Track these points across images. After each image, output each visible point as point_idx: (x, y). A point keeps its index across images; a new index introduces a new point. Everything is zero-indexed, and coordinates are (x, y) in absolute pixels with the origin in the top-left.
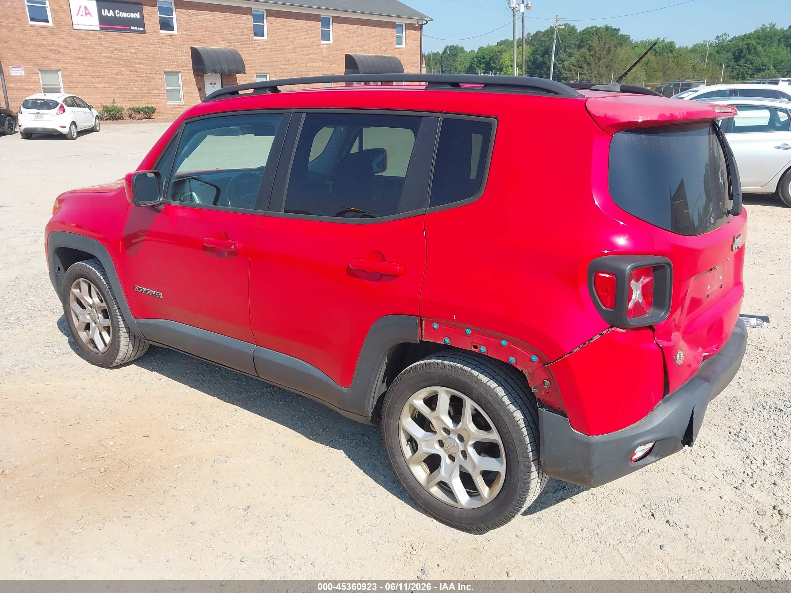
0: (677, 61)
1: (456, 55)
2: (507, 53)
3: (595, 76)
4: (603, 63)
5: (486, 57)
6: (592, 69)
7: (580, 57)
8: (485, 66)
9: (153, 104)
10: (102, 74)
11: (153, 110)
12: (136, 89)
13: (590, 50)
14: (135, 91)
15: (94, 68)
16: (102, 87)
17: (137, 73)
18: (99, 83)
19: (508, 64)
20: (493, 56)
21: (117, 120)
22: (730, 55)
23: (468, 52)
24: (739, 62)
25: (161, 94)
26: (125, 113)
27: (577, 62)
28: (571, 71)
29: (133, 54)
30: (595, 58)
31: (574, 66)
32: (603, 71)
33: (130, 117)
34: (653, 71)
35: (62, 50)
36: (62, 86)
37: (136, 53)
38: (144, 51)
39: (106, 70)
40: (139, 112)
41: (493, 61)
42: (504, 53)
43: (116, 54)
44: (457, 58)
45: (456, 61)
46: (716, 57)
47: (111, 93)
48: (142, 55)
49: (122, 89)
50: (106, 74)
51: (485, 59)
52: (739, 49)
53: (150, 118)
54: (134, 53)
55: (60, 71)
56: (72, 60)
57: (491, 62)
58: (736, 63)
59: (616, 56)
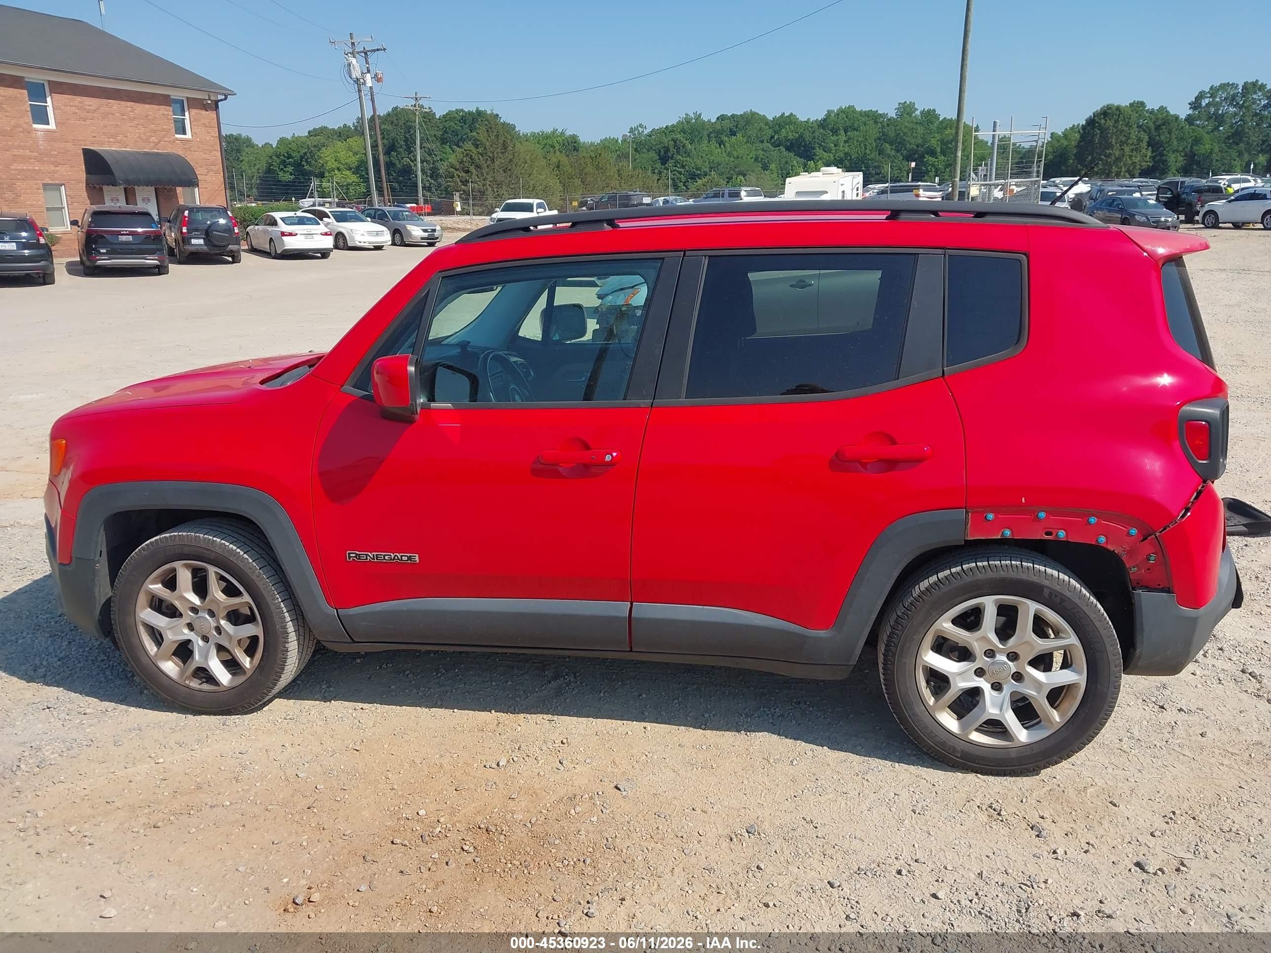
0: (597, 163)
1: (239, 151)
2: (329, 148)
3: (489, 185)
4: (498, 166)
5: (293, 155)
6: (485, 175)
7: (464, 157)
8: (293, 170)
13: (477, 147)
19: (334, 166)
20: (305, 154)
22: (653, 155)
23: (260, 146)
24: (667, 165)
27: (461, 163)
28: (453, 177)
30: (486, 158)
31: (456, 170)
32: (500, 177)
34: (569, 178)
41: (307, 162)
42: (323, 149)
44: (241, 156)
45: (242, 161)
46: (636, 157)
51: (292, 158)
52: (664, 147)
57: (303, 162)
58: (663, 167)
59: (516, 155)
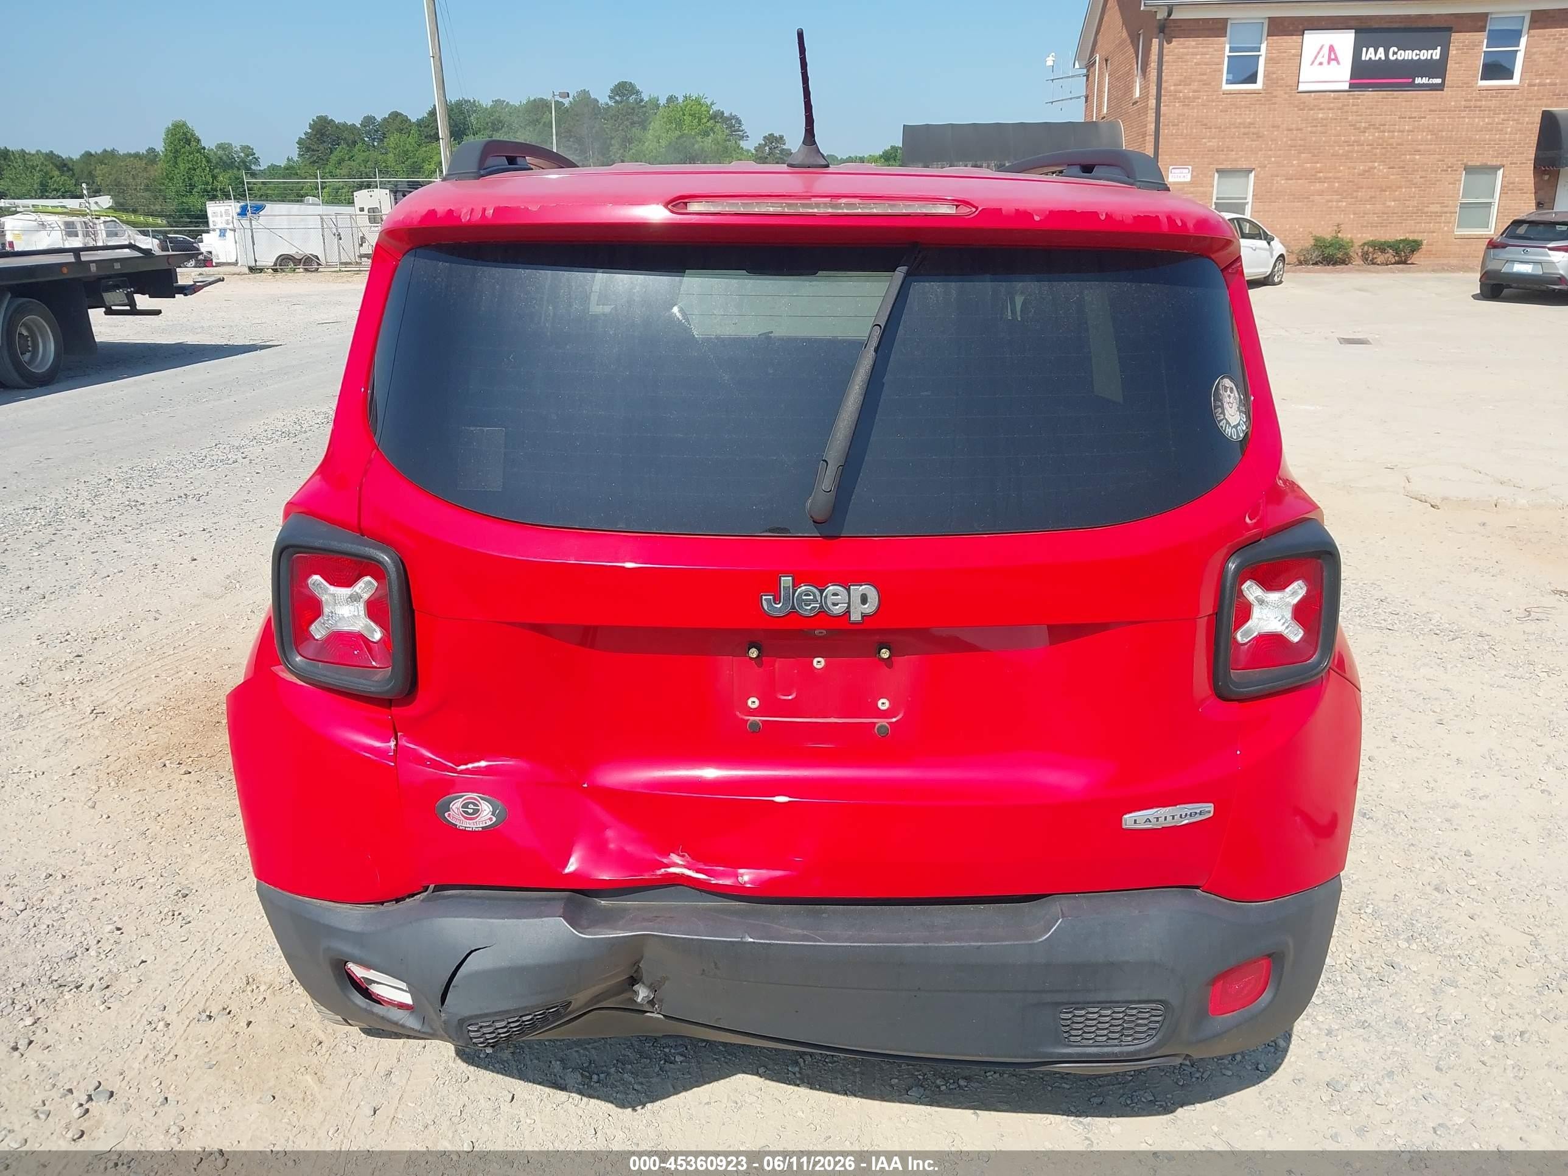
9: (1421, 234)
10: (1331, 175)
11: (1414, 246)
12: (1393, 203)
14: (1389, 207)
15: (1318, 165)
16: (1324, 201)
17: (1405, 171)
18: (1321, 193)
21: (1334, 264)
25: (1446, 213)
26: (1355, 251)
29: (1405, 134)
33: (1365, 257)
35: (1266, 133)
36: (1250, 199)
37: (1412, 131)
38: (1431, 127)
39: (1341, 168)
40: (1383, 251)
43: (1368, 136)
47: (1338, 213)
48: (1424, 134)
49: (1363, 204)
50: (1340, 174)
53: (1405, 263)
54: (1408, 131)
55: (1253, 172)
56: (1280, 150)
